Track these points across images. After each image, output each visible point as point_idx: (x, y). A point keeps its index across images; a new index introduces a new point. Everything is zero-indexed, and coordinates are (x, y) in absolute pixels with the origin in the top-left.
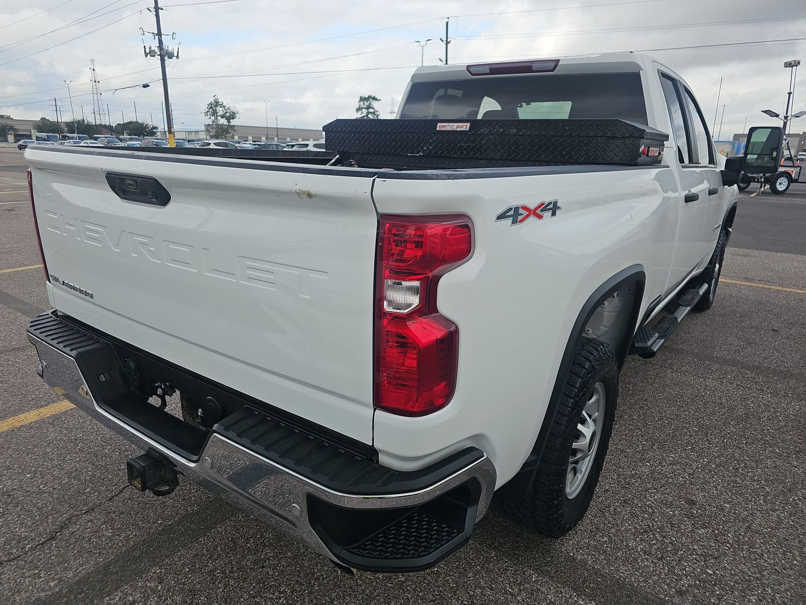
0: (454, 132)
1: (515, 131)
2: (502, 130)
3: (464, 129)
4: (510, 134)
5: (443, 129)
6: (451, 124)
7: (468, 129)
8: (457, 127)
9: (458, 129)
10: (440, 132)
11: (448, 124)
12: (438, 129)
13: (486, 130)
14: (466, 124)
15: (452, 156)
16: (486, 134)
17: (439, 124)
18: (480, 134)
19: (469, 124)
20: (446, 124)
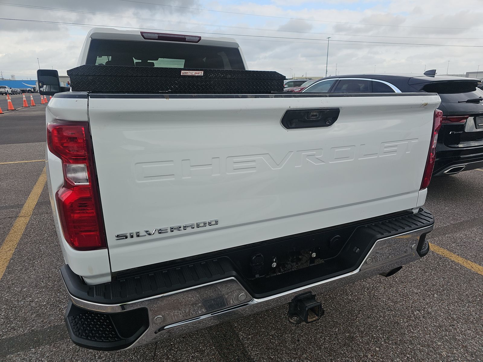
0: (193, 77)
1: (230, 76)
2: (222, 76)
3: (200, 75)
4: (227, 78)
5: (184, 74)
6: (190, 71)
7: (202, 75)
8: (195, 73)
9: (196, 75)
10: (183, 77)
11: (189, 71)
12: (182, 74)
13: (214, 76)
14: (201, 72)
16: (214, 78)
17: (182, 71)
18: (210, 78)
19: (203, 72)
20: (188, 71)
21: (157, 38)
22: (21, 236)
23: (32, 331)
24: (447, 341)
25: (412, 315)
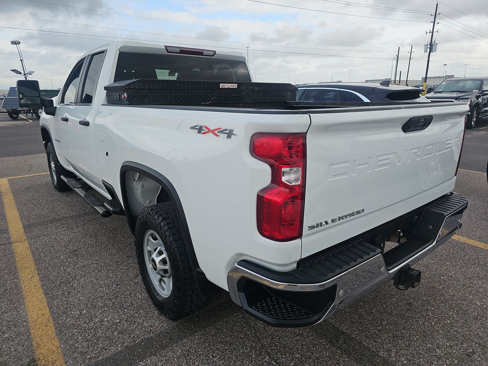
0: (228, 89)
2: (251, 88)
3: (234, 87)
4: (255, 90)
5: (224, 87)
6: (227, 84)
7: (236, 87)
8: (231, 86)
9: (232, 87)
10: (221, 89)
12: (220, 87)
13: (245, 88)
14: (235, 85)
15: (228, 102)
16: (245, 90)
17: (221, 84)
18: (242, 90)
19: (237, 85)
20: (225, 84)
21: (179, 51)
22: (33, 261)
23: (126, 347)
24: (474, 294)
25: (441, 280)
